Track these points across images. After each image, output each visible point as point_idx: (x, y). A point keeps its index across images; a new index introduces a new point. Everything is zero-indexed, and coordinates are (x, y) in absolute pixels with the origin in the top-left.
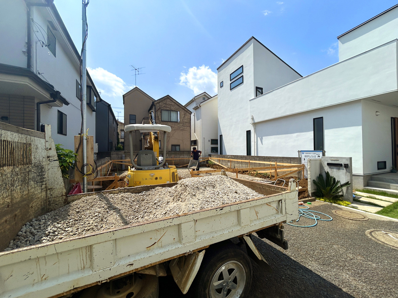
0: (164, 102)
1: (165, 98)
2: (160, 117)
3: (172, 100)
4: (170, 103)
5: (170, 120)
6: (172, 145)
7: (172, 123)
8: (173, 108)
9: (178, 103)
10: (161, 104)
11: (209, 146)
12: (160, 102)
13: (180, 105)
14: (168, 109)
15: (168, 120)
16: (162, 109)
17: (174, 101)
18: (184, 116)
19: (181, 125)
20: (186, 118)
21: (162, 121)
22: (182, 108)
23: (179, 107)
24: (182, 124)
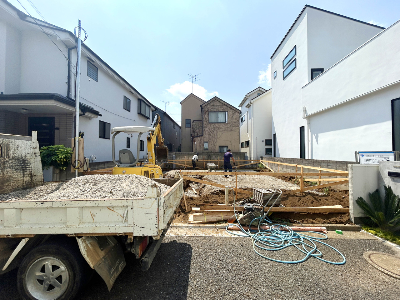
0: (212, 104)
1: (212, 100)
2: (207, 119)
3: (219, 100)
4: (217, 104)
5: (217, 122)
6: (220, 147)
7: (220, 124)
8: (220, 109)
9: (225, 104)
10: (208, 106)
11: (263, 147)
12: (207, 105)
13: (228, 105)
14: (215, 110)
15: (215, 122)
16: (209, 111)
17: (221, 101)
18: (232, 116)
19: (229, 125)
20: (235, 118)
21: (209, 123)
22: (230, 108)
23: (227, 107)
24: (230, 125)
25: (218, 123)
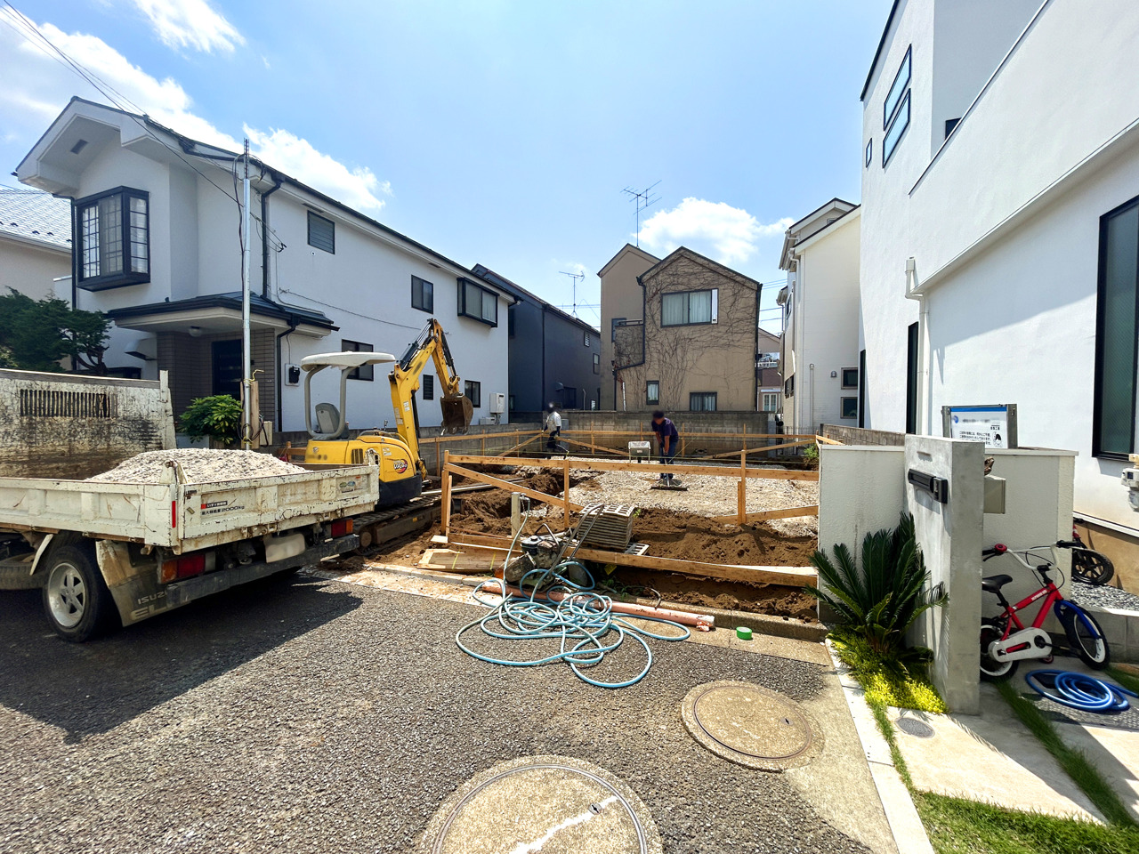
0: (671, 270)
1: (673, 258)
2: (657, 316)
3: (693, 257)
4: (686, 270)
5: (686, 321)
6: (692, 394)
7: (693, 328)
8: (695, 283)
9: (712, 265)
10: (660, 278)
11: (834, 394)
12: (657, 274)
13: (720, 270)
14: (681, 288)
15: (681, 323)
16: (664, 292)
17: (699, 260)
18: (731, 300)
19: (723, 329)
20: (741, 305)
21: (662, 326)
22: (726, 277)
23: (716, 276)
24: (727, 328)
25: (689, 324)
